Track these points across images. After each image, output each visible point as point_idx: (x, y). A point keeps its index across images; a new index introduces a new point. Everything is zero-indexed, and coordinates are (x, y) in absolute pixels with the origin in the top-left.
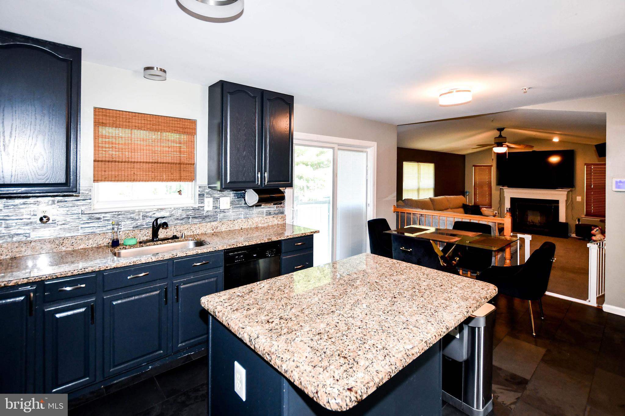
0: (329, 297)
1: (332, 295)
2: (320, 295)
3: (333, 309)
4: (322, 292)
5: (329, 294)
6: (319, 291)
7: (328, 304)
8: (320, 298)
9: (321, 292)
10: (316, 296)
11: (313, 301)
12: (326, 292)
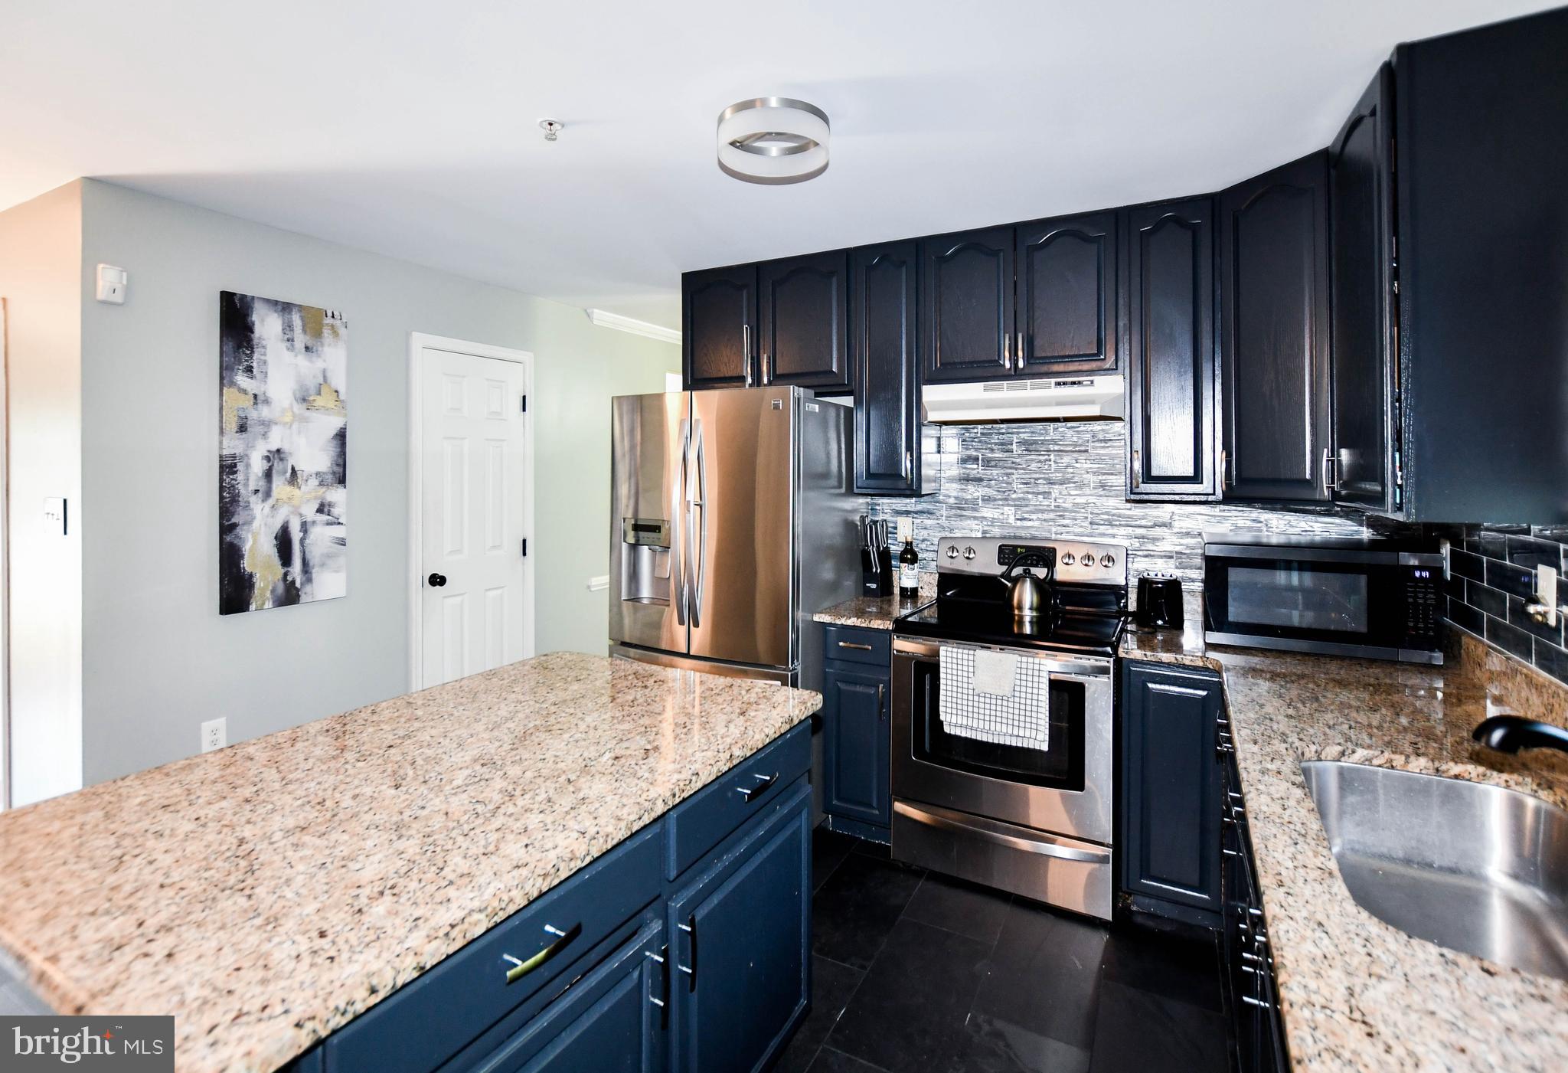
0: (559, 726)
1: (553, 732)
2: (582, 727)
3: (553, 709)
4: (578, 736)
5: (560, 732)
6: (583, 736)
7: (564, 715)
8: (580, 723)
9: (580, 735)
10: (592, 725)
11: (596, 715)
12: (566, 736)
